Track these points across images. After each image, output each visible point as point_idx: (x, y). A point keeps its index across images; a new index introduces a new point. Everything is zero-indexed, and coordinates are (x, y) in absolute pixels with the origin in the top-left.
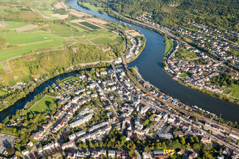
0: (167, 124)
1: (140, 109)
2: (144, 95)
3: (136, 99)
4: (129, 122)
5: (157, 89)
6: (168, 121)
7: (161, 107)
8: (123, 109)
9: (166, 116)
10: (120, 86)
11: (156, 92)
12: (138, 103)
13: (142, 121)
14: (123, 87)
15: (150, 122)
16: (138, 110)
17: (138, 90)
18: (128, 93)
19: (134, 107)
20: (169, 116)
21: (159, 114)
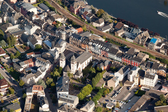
0: (139, 93)
1: (68, 63)
2: (75, 31)
3: (56, 41)
4: (41, 94)
5: (109, 17)
6: (139, 86)
7: (121, 56)
8: (25, 65)
9: (135, 73)
10: (10, 14)
11: (106, 23)
12: (62, 50)
13: (75, 89)
14: (18, 15)
15: (96, 91)
16: (63, 64)
17: (60, 20)
18: (35, 28)
19: (51, 59)
20: (142, 74)
21: (117, 70)
